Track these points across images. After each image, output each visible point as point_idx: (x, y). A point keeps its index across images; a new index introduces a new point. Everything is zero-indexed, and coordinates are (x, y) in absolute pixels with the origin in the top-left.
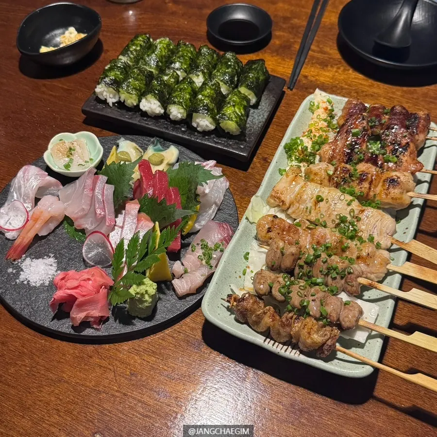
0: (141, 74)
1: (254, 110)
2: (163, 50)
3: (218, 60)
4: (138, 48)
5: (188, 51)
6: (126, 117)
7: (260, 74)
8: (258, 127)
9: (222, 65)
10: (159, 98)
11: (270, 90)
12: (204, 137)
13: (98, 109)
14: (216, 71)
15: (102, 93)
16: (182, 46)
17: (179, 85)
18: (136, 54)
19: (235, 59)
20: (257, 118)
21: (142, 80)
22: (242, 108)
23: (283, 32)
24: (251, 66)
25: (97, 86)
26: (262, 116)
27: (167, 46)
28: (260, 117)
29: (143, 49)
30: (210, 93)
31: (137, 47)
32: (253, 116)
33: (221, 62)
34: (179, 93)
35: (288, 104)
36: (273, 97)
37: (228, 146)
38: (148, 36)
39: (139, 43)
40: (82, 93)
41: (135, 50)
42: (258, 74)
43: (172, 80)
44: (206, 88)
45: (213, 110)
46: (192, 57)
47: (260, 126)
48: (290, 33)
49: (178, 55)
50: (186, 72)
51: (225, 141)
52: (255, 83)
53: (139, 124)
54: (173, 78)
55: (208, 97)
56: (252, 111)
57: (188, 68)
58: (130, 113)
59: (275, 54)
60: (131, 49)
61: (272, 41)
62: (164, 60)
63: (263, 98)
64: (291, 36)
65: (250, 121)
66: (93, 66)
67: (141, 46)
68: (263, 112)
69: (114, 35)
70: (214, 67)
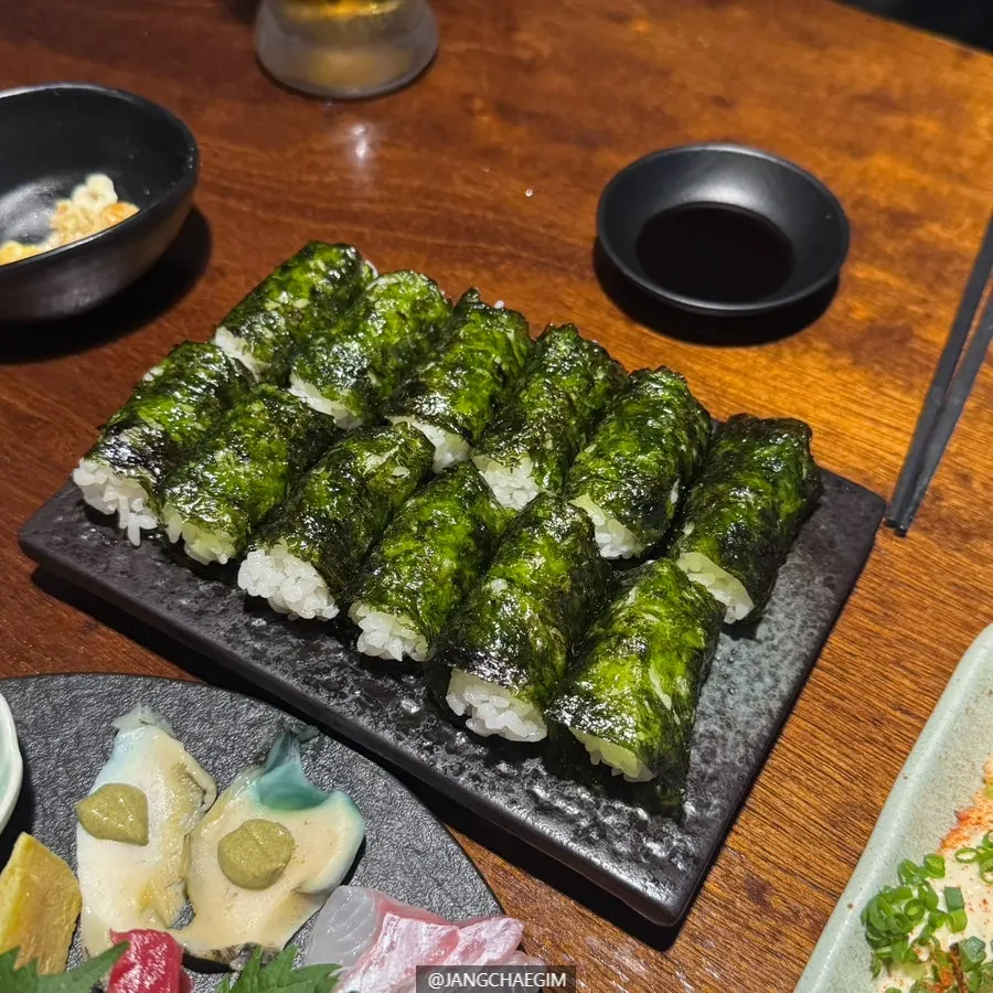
0: (276, 430)
1: (734, 644)
2: (395, 323)
3: (609, 393)
4: (301, 303)
5: (494, 343)
6: (179, 606)
7: (782, 493)
8: (747, 744)
9: (621, 428)
10: (323, 557)
11: (813, 548)
12: (490, 763)
13: (77, 550)
14: (591, 449)
15: (99, 491)
16: (473, 317)
17: (422, 500)
18: (287, 324)
19: (684, 405)
20: (745, 689)
21: (271, 456)
22: (680, 668)
23: (884, 268)
24: (748, 449)
25: (82, 461)
26: (768, 680)
27: (413, 310)
28: (759, 686)
29: (320, 305)
30: (549, 570)
31: (297, 297)
32: (726, 677)
33: (619, 410)
34: (412, 545)
35: (882, 602)
36: (828, 583)
37: (594, 835)
38: (351, 252)
39: (308, 281)
40: (72, 440)
41: (288, 311)
42: (775, 493)
43: (401, 471)
44: (531, 543)
45: (545, 657)
46: (504, 367)
47: (753, 734)
48: (912, 277)
49: (449, 357)
50: (466, 434)
51: (581, 803)
52: (756, 537)
53: (228, 647)
54: (404, 463)
55: (535, 590)
56: (726, 645)
57: (480, 416)
58: (204, 588)
59: (844, 361)
60: (270, 305)
61: (837, 305)
62: (393, 362)
63: (782, 585)
64: (914, 291)
65: (713, 701)
66: (153, 327)
67: (313, 292)
68: (777, 656)
69: (260, 213)
70: (591, 425)
